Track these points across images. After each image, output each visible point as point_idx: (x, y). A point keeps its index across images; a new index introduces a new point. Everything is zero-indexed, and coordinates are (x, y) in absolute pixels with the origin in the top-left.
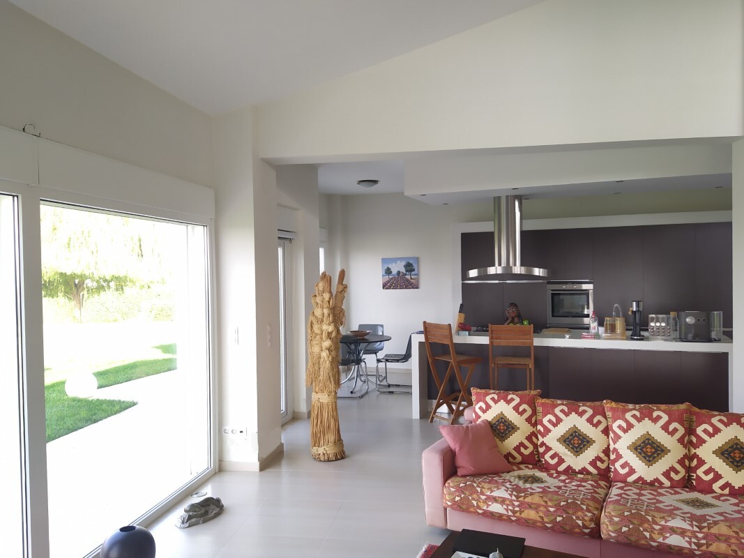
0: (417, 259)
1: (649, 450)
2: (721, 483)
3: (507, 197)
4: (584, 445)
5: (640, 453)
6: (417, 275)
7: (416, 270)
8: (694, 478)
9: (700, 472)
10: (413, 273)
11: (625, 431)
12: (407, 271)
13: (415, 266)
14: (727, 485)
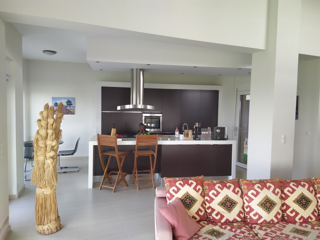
0: (74, 99)
1: (267, 205)
2: (299, 217)
3: (137, 69)
4: (233, 206)
5: (264, 207)
6: (74, 107)
7: (73, 104)
8: (286, 215)
9: (288, 212)
10: (71, 106)
11: (256, 196)
12: (68, 105)
13: (73, 102)
14: (302, 217)
